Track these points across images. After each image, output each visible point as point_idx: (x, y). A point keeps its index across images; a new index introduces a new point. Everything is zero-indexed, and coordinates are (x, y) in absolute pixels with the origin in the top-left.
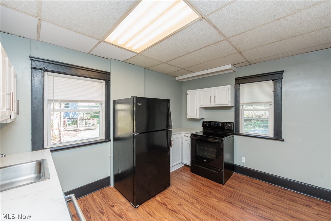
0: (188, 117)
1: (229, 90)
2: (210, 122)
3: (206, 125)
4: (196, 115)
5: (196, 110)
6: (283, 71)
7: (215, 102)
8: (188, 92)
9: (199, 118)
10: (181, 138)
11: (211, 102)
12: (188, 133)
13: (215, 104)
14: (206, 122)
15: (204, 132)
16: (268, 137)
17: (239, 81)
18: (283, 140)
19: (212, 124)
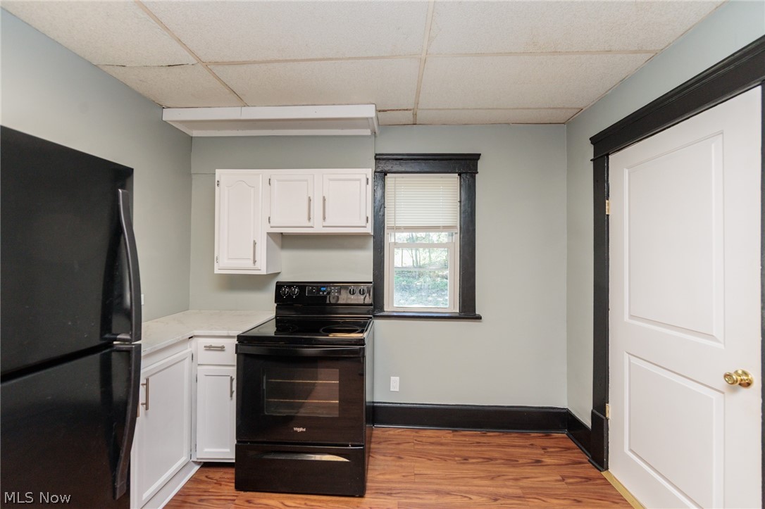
0: (217, 271)
1: (367, 183)
2: (302, 286)
3: (290, 296)
4: (255, 262)
5: (255, 244)
6: (480, 155)
7: (324, 218)
8: (221, 174)
9: (264, 272)
10: (188, 360)
11: (309, 219)
12: (224, 333)
13: (325, 225)
14: (290, 285)
15: (280, 321)
16: (447, 315)
17: (386, 165)
18: (479, 318)
19: (310, 292)
